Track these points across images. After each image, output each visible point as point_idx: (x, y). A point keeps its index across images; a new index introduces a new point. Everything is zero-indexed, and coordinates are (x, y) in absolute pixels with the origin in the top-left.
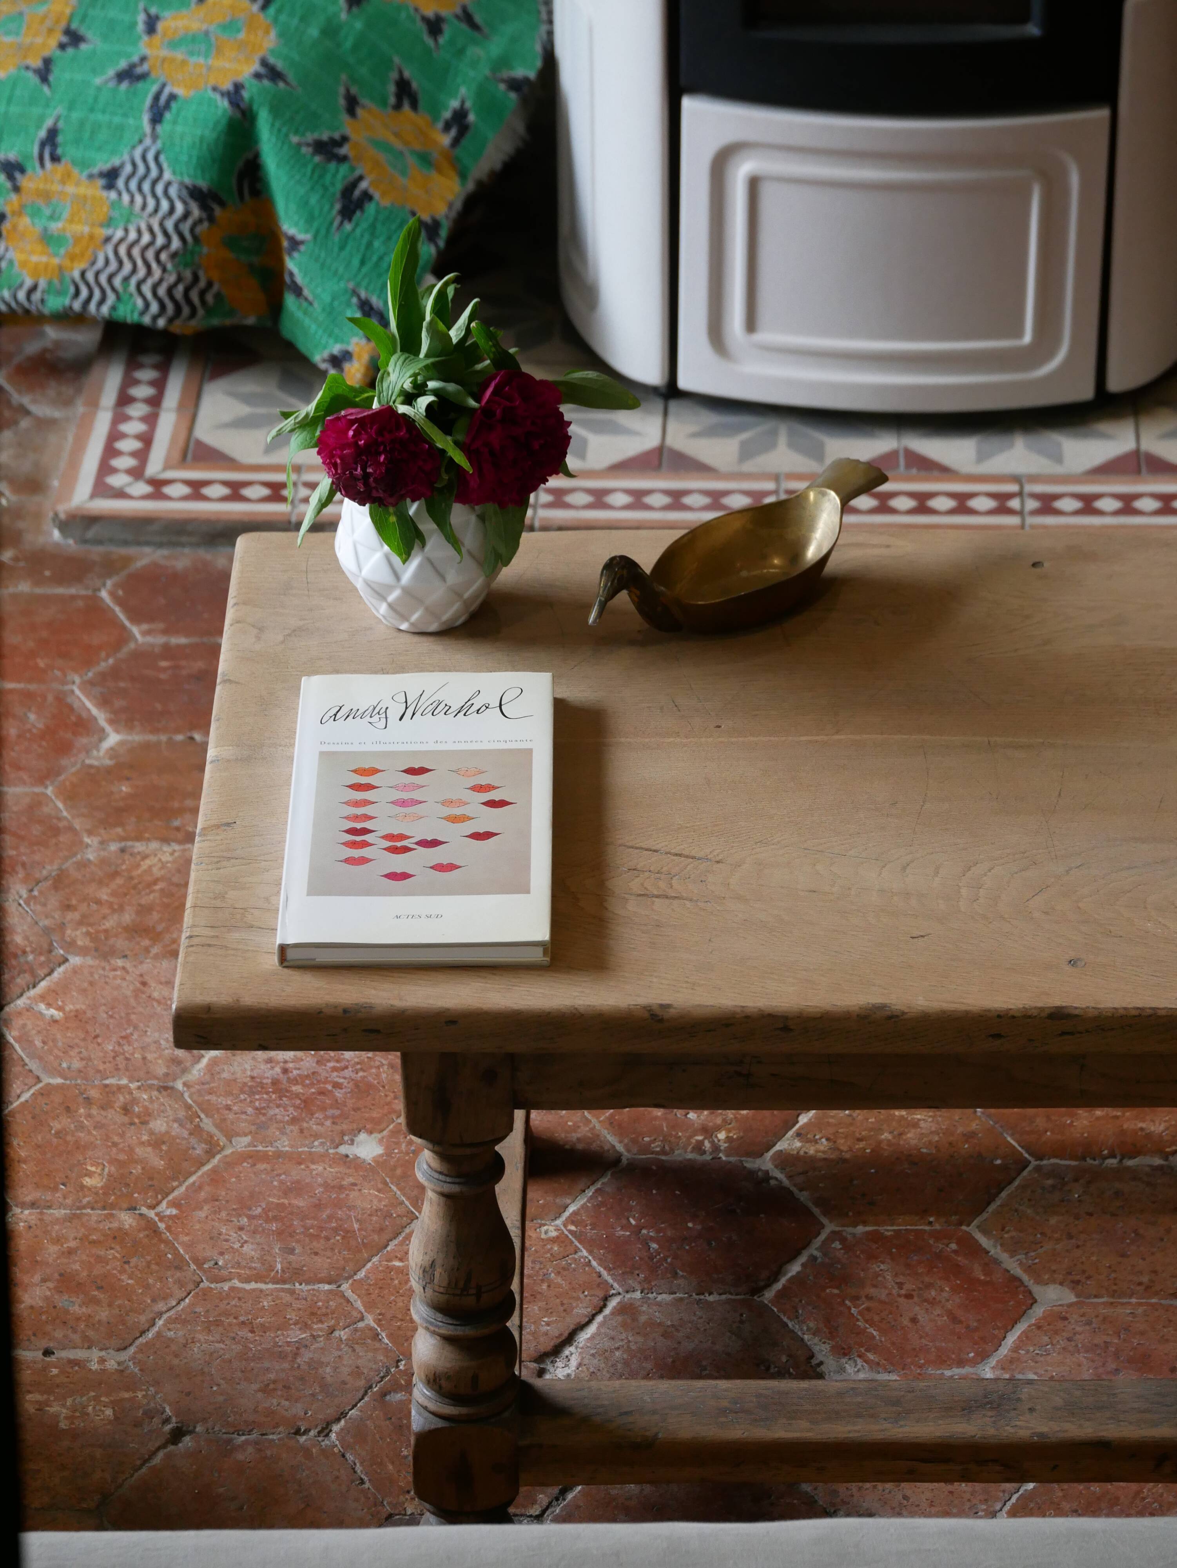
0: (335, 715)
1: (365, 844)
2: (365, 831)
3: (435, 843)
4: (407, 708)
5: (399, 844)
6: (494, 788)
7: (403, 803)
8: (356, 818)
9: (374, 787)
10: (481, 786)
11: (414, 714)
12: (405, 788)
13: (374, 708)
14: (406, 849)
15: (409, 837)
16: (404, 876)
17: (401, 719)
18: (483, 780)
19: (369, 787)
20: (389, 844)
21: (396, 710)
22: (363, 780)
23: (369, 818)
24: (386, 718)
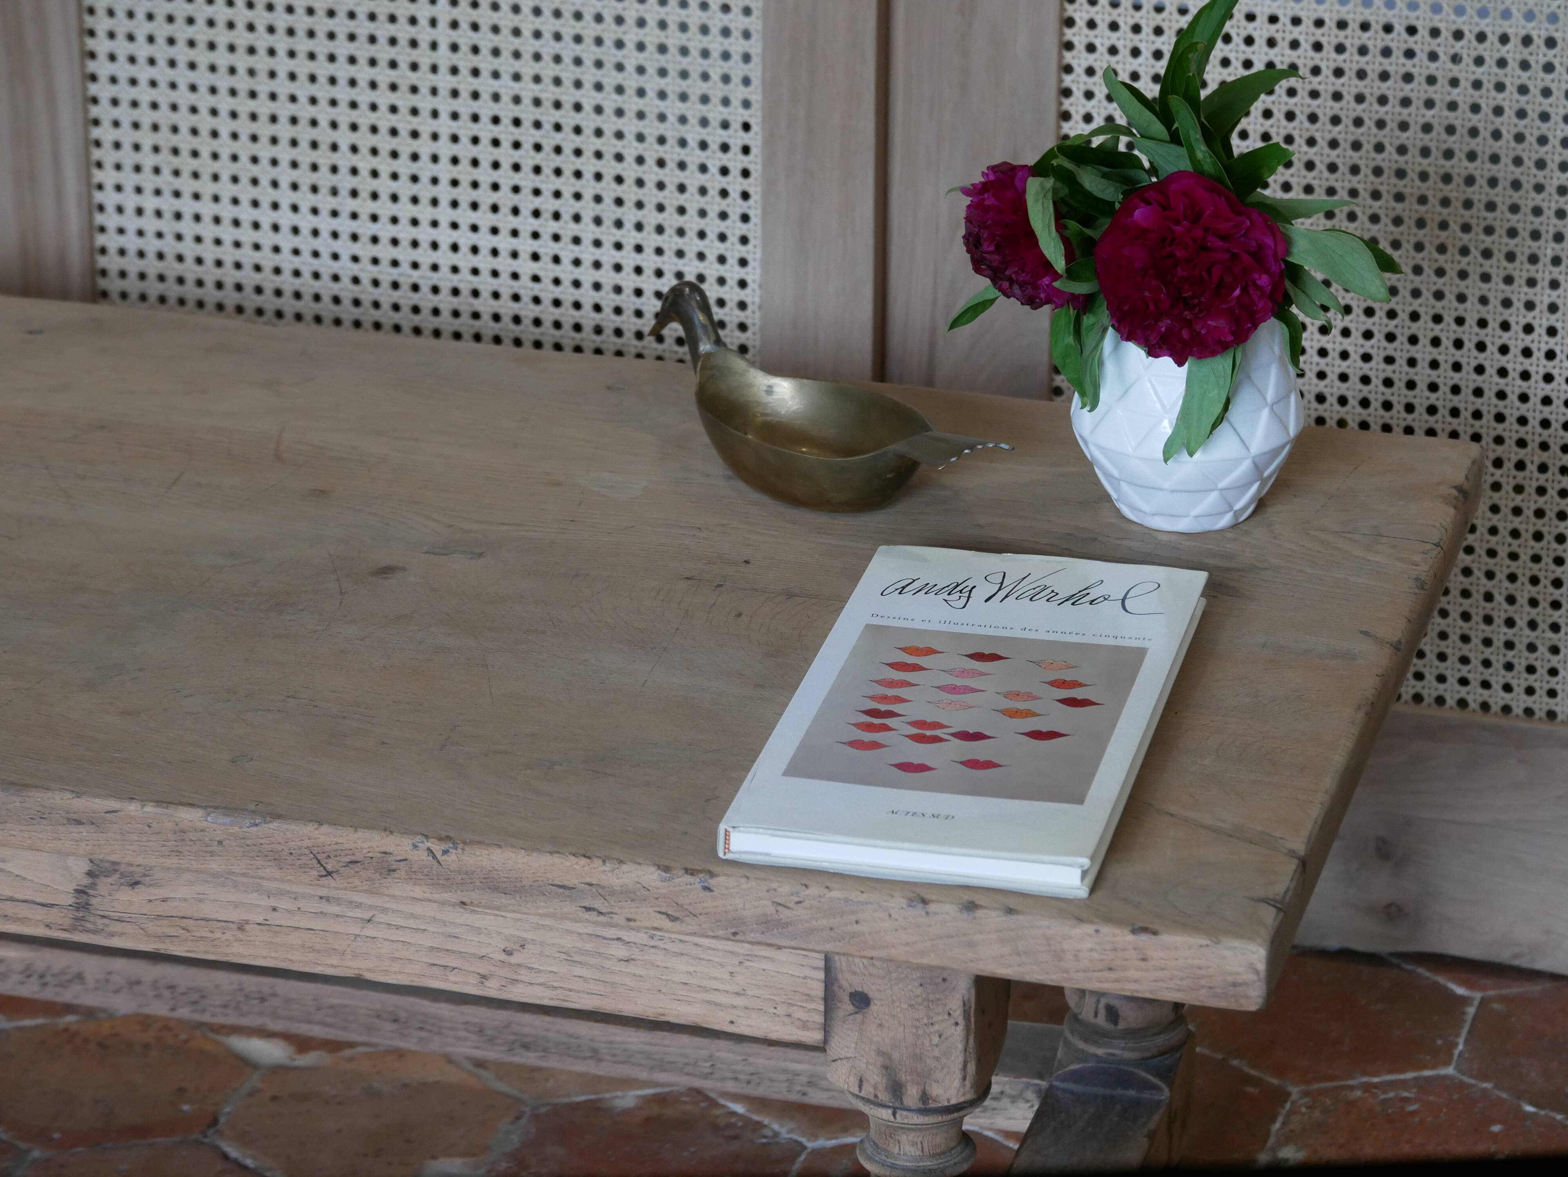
0: (904, 588)
1: (886, 728)
2: (891, 714)
3: (978, 736)
4: (1000, 589)
5: (928, 733)
6: (1080, 685)
7: (953, 689)
8: (884, 699)
9: (922, 669)
10: (1064, 682)
11: (1006, 596)
12: (964, 673)
13: (958, 585)
14: (937, 739)
15: (942, 726)
16: (923, 768)
17: (986, 601)
18: (1068, 676)
19: (916, 668)
20: (915, 731)
21: (983, 590)
22: (911, 660)
23: (900, 700)
24: (969, 597)
